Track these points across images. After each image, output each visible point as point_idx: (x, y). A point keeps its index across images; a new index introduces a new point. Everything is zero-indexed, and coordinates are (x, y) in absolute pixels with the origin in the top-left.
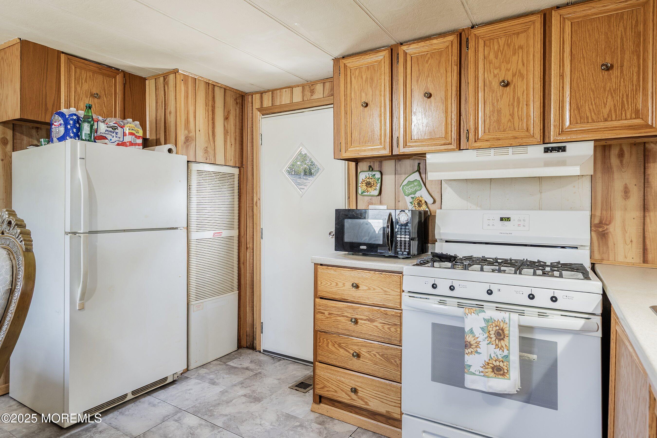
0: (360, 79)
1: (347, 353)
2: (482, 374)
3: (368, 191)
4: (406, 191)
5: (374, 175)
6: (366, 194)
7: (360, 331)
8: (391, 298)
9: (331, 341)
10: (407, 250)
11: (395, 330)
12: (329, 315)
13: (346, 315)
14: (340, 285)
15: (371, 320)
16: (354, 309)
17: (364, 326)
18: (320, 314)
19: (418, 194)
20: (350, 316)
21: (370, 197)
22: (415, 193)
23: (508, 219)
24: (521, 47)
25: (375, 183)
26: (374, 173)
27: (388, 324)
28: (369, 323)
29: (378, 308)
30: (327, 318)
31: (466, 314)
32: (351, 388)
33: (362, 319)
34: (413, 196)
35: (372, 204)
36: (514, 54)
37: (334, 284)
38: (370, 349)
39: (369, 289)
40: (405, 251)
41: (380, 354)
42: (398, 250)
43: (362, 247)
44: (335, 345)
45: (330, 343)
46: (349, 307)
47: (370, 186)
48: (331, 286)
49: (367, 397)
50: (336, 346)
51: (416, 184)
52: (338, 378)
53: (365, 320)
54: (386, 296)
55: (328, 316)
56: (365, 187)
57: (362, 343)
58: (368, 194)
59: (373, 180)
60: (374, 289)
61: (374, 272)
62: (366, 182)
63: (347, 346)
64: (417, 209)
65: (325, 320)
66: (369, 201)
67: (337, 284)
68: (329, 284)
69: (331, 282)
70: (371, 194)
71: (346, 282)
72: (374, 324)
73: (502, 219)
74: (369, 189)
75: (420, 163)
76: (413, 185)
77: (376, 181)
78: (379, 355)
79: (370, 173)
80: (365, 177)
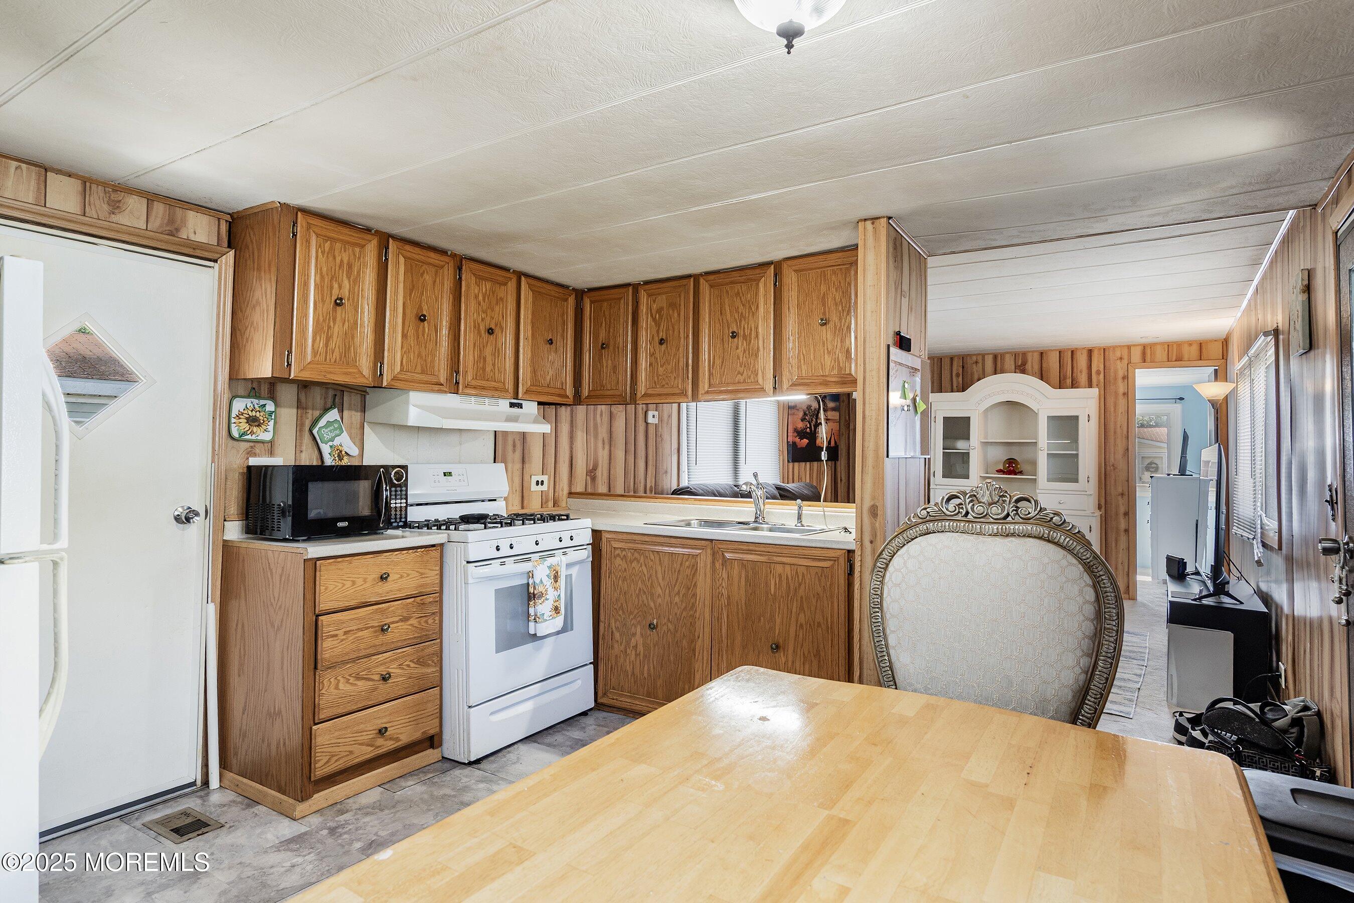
0: (331, 259)
1: (371, 683)
2: (551, 617)
3: (252, 433)
4: (325, 435)
5: (264, 406)
6: (249, 437)
7: (390, 641)
8: (428, 580)
9: (343, 677)
10: (403, 520)
11: (433, 621)
12: (344, 635)
13: (371, 625)
14: (359, 582)
15: (405, 619)
16: (382, 611)
17: (395, 631)
18: (330, 639)
19: (337, 442)
20: (377, 625)
21: (252, 444)
22: (332, 440)
23: (450, 474)
24: (501, 299)
25: (265, 419)
26: (262, 402)
27: (425, 616)
28: (402, 624)
29: (413, 599)
30: (342, 640)
31: (535, 567)
32: (377, 731)
33: (393, 623)
34: (331, 444)
35: (255, 455)
36: (497, 304)
37: (348, 584)
38: (401, 661)
39: (402, 577)
40: (401, 521)
41: (415, 660)
42: (392, 521)
43: (340, 524)
44: (349, 680)
45: (342, 680)
46: (376, 611)
47: (256, 424)
48: (344, 588)
49: (397, 731)
50: (352, 680)
51: (336, 426)
52: (355, 729)
53: (397, 622)
54: (424, 580)
55: (344, 637)
56: (245, 426)
57: (392, 656)
58: (254, 437)
59: (262, 414)
60: (408, 575)
61: (406, 552)
62: (247, 416)
63: (370, 671)
64: (338, 464)
65: (338, 646)
66: (250, 449)
67: (354, 583)
68: (341, 586)
69: (343, 582)
70: (259, 438)
71: (368, 576)
72: (410, 622)
73: (445, 474)
74: (255, 429)
75: (336, 395)
76: (332, 428)
77: (267, 416)
78: (414, 662)
79: (255, 401)
80: (244, 407)
